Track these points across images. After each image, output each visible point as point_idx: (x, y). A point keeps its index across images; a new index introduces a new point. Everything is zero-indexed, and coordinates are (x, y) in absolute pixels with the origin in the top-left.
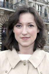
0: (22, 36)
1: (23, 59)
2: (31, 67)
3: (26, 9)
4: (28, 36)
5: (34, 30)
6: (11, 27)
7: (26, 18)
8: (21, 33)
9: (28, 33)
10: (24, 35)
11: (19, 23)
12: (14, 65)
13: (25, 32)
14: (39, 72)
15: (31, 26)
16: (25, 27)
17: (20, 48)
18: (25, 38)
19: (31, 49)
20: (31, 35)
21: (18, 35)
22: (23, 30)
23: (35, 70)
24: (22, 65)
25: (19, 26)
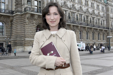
0: (51, 21)
1: (53, 34)
2: (58, 38)
3: (53, 4)
4: (54, 20)
5: (58, 17)
6: (44, 16)
7: (53, 10)
8: (50, 19)
9: (54, 18)
10: (52, 20)
11: (49, 13)
12: (48, 37)
13: (52, 18)
14: (63, 40)
15: (56, 14)
16: (52, 15)
17: (51, 28)
18: (52, 22)
19: (57, 28)
20: (56, 19)
21: (48, 20)
22: (51, 17)
23: (61, 39)
24: (52, 37)
25: (49, 15)
